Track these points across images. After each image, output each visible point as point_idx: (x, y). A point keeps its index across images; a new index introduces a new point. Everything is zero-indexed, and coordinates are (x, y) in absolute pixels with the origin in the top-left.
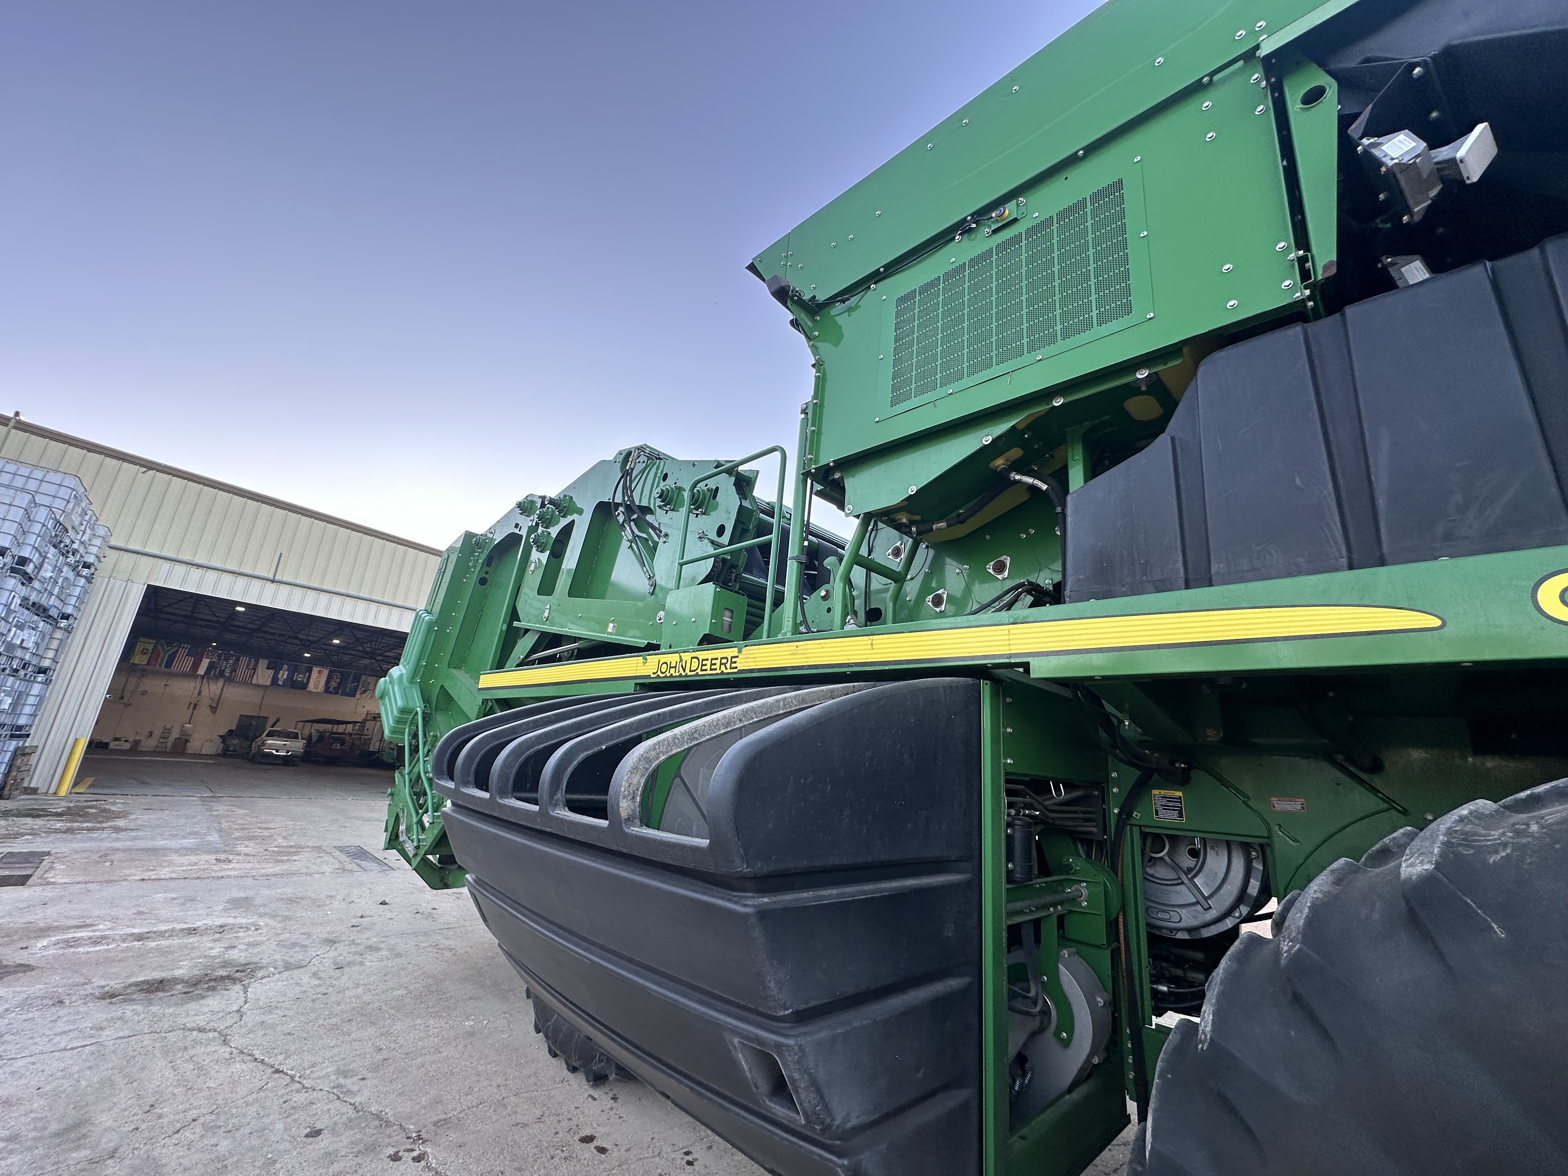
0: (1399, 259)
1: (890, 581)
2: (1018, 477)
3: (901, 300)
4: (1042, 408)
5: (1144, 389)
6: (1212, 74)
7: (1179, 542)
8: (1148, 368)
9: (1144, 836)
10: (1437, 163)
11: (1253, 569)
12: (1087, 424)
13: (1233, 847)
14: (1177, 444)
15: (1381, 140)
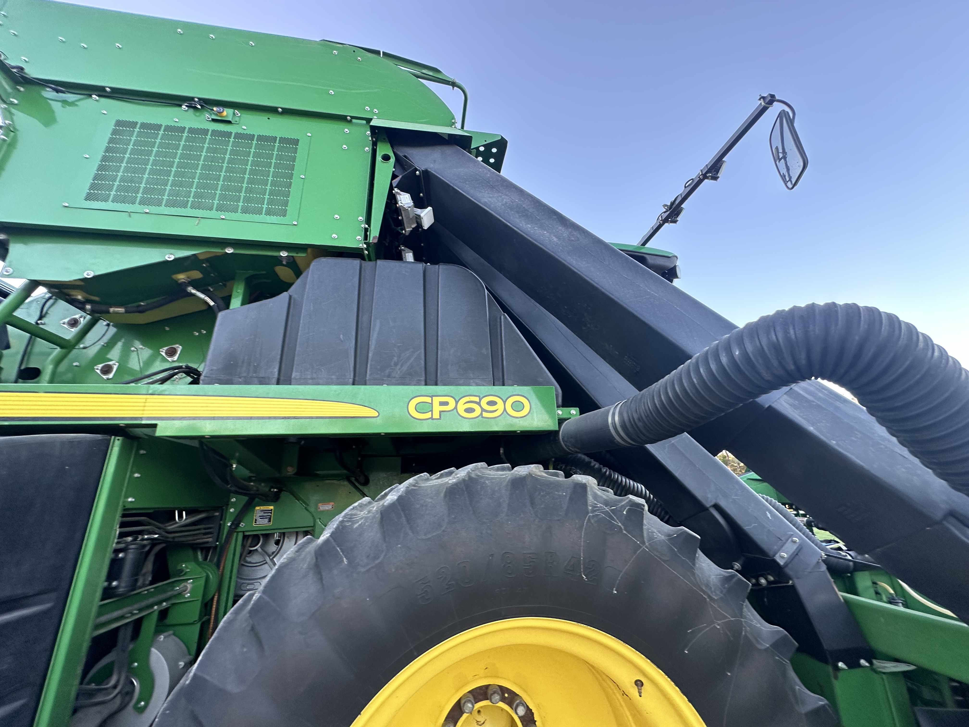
0: (407, 249)
1: (55, 347)
2: (194, 291)
3: (119, 123)
4: (217, 251)
5: (284, 263)
6: (353, 117)
7: (279, 357)
8: (288, 252)
9: (245, 537)
10: (416, 214)
11: (312, 379)
12: (251, 272)
13: (299, 534)
14: (292, 301)
15: (401, 193)
